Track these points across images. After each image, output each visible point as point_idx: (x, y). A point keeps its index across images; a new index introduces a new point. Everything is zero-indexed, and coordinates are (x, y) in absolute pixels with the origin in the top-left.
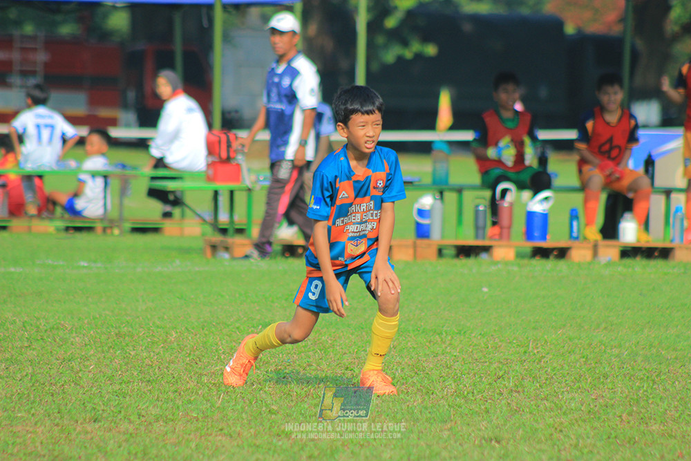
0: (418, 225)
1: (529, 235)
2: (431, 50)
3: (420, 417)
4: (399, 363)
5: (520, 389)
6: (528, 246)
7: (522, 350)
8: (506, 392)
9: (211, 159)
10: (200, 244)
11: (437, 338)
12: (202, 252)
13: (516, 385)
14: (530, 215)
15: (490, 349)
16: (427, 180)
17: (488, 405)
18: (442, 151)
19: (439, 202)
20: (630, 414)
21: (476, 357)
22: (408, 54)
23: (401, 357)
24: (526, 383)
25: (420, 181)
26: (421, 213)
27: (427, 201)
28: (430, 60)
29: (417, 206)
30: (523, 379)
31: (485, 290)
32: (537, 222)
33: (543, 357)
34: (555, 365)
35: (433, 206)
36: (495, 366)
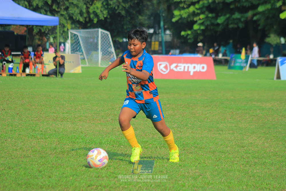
1: (9, 72)
5: (8, 100)
6: (9, 74)
7: (8, 93)
8: (6, 101)
30: (9, 98)
32: (10, 69)
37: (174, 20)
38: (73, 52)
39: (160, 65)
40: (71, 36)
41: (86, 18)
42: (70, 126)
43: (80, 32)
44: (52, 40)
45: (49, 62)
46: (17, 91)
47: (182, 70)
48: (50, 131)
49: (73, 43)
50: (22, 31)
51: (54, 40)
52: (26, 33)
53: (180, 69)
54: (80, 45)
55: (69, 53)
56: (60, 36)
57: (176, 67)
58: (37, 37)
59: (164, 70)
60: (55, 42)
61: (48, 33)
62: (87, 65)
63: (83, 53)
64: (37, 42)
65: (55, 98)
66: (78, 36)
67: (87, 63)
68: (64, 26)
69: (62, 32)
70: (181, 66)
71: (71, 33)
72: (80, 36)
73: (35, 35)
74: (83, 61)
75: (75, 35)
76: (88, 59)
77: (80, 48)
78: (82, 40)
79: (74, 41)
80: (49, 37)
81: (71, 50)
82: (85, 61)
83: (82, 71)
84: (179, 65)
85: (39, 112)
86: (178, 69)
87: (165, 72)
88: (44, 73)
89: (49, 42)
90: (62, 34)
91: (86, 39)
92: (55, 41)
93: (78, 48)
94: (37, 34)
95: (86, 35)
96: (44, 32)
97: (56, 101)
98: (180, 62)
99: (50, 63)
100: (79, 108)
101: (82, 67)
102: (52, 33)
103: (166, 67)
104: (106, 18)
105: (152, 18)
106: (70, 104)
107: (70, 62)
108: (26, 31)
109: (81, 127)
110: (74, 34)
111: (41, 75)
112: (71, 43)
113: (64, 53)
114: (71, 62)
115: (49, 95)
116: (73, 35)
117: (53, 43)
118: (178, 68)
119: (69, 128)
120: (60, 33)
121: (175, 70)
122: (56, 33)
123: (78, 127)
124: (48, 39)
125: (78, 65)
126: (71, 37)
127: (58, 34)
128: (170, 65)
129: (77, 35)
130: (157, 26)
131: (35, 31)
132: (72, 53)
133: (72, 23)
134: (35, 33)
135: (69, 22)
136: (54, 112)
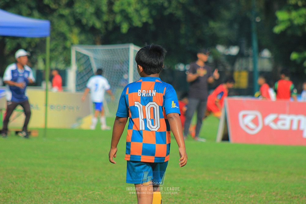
37: (277, 29)
38: (78, 89)
39: (244, 116)
40: (77, 58)
41: (107, 23)
43: (94, 51)
44: (40, 65)
47: (287, 127)
51: (45, 65)
53: (284, 125)
57: (276, 121)
59: (252, 126)
61: (33, 53)
66: (89, 59)
68: (65, 38)
69: (60, 50)
70: (284, 119)
71: (77, 53)
72: (95, 59)
80: (36, 60)
84: (282, 116)
86: (279, 126)
87: (252, 130)
89: (36, 69)
90: (61, 54)
95: (105, 58)
98: (284, 112)
103: (255, 121)
104: (145, 24)
105: (236, 26)
107: (71, 108)
110: (83, 54)
113: (65, 91)
114: (73, 108)
116: (81, 56)
117: (43, 72)
118: (280, 123)
121: (273, 126)
124: (34, 64)
126: (78, 60)
128: (264, 116)
129: (88, 56)
130: (244, 42)
131: (9, 47)
133: (81, 33)
134: (8, 51)
135: (76, 30)
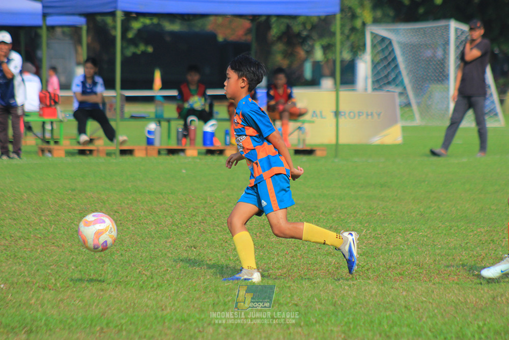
0: (148, 139)
1: (205, 143)
2: (150, 49)
3: (155, 236)
4: (142, 209)
5: (204, 221)
6: (204, 149)
7: (204, 201)
8: (197, 223)
9: (41, 106)
10: (36, 149)
11: (161, 196)
12: (37, 153)
13: (202, 220)
14: (205, 133)
15: (188, 202)
16: (153, 116)
17: (189, 230)
18: (160, 101)
19: (158, 127)
20: (260, 233)
21: (181, 205)
22: (139, 52)
23: (143, 206)
24: (207, 218)
25: (149, 116)
26: (149, 132)
27: (152, 126)
28: (150, 54)
29: (148, 129)
30: (206, 216)
31: (184, 171)
32: (208, 136)
33: (215, 205)
34: (221, 209)
35: (155, 129)
36: (191, 210)
38: (376, 86)
40: (372, 41)
42: (374, 291)
43: (396, 31)
44: (319, 55)
45: (313, 116)
46: (228, 196)
48: (321, 303)
49: (378, 63)
50: (238, 32)
51: (325, 53)
52: (249, 38)
54: (397, 66)
55: (366, 90)
56: (342, 43)
58: (279, 47)
60: (328, 61)
61: (308, 37)
62: (418, 121)
63: (405, 88)
64: (279, 59)
65: (331, 213)
66: (390, 43)
67: (417, 116)
68: (353, 16)
69: (347, 31)
71: (372, 33)
72: (399, 43)
73: (273, 43)
74: (407, 109)
75: (383, 39)
76: (419, 104)
77: (397, 77)
78: (403, 54)
79: (381, 56)
80: (312, 47)
81: (373, 82)
82: (412, 110)
83: (404, 138)
85: (287, 253)
88: (300, 147)
89: (312, 60)
90: (348, 37)
91: (413, 51)
92: (330, 56)
93: (393, 76)
94: (280, 38)
95: (415, 40)
96: (298, 35)
97: (334, 221)
99: (315, 119)
100: (397, 241)
101: (404, 129)
102: (321, 36)
106: (374, 230)
107: (369, 114)
108: (249, 31)
109: (404, 293)
110: (382, 36)
111: (292, 152)
112: (373, 61)
113: (353, 90)
114: (372, 114)
115: (315, 207)
116: (379, 39)
117: (322, 64)
119: (372, 296)
120: (342, 33)
122: (333, 34)
123: (396, 292)
124: (310, 52)
125: (393, 122)
126: (374, 46)
127: (338, 37)
129: (389, 39)
131: (275, 31)
132: (374, 89)
133: (375, 8)
134: (274, 36)
135: (368, 3)
136: (330, 253)
